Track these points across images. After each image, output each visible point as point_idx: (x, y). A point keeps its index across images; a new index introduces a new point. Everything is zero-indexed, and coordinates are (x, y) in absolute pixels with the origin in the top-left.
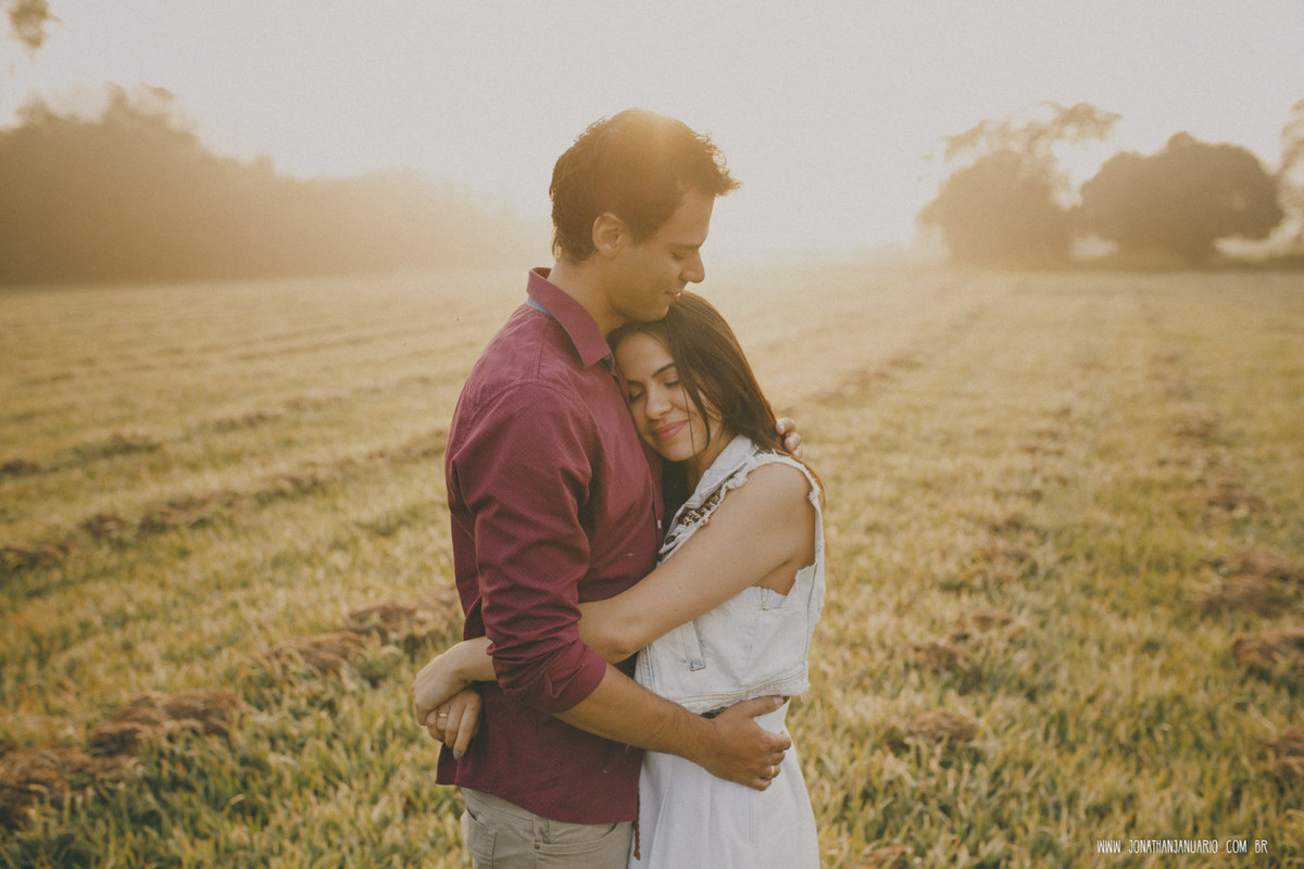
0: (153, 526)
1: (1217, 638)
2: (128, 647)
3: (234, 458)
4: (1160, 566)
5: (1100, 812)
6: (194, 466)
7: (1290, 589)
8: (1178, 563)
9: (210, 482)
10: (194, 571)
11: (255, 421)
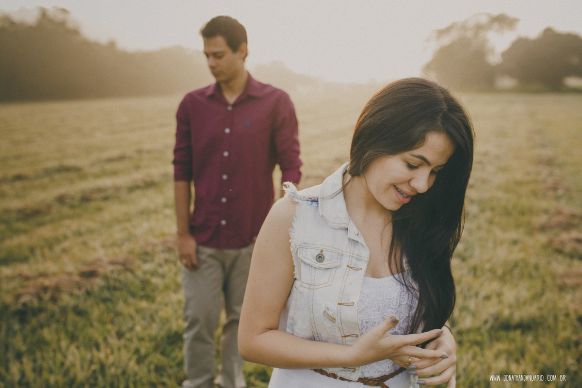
0: (86, 199)
1: (542, 238)
2: (85, 244)
3: (115, 173)
4: (522, 213)
5: (487, 298)
6: (97, 176)
7: (576, 221)
8: (531, 211)
9: (107, 182)
10: (106, 216)
11: (121, 158)
